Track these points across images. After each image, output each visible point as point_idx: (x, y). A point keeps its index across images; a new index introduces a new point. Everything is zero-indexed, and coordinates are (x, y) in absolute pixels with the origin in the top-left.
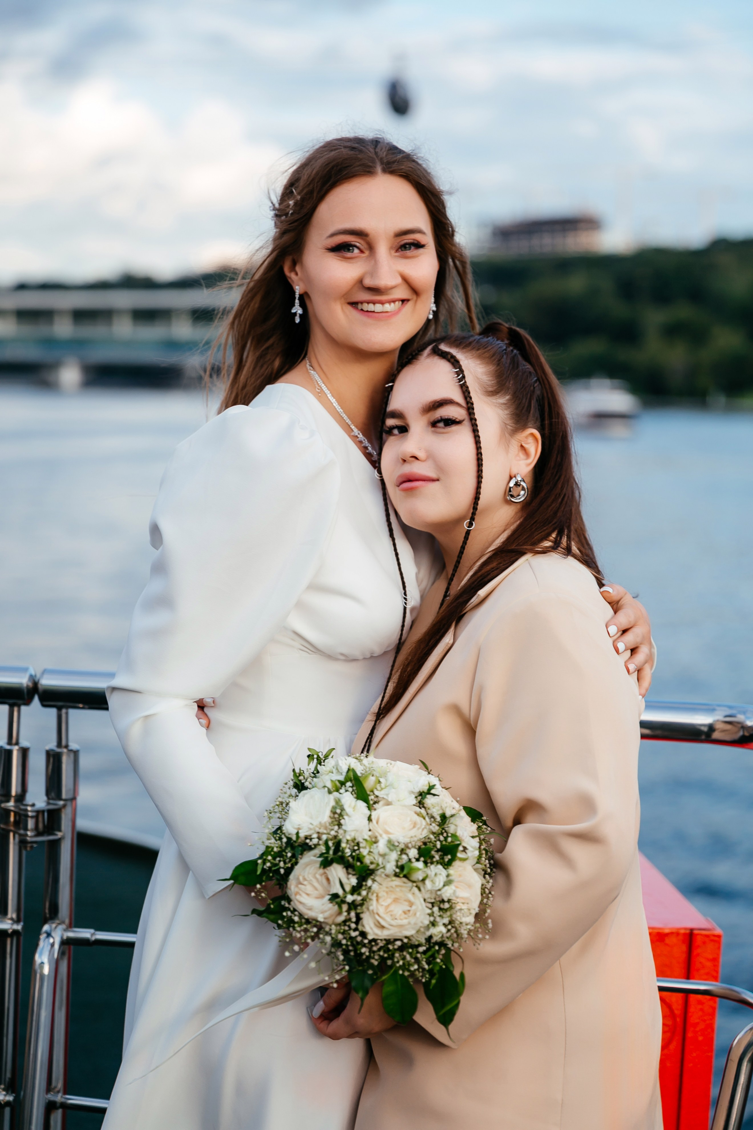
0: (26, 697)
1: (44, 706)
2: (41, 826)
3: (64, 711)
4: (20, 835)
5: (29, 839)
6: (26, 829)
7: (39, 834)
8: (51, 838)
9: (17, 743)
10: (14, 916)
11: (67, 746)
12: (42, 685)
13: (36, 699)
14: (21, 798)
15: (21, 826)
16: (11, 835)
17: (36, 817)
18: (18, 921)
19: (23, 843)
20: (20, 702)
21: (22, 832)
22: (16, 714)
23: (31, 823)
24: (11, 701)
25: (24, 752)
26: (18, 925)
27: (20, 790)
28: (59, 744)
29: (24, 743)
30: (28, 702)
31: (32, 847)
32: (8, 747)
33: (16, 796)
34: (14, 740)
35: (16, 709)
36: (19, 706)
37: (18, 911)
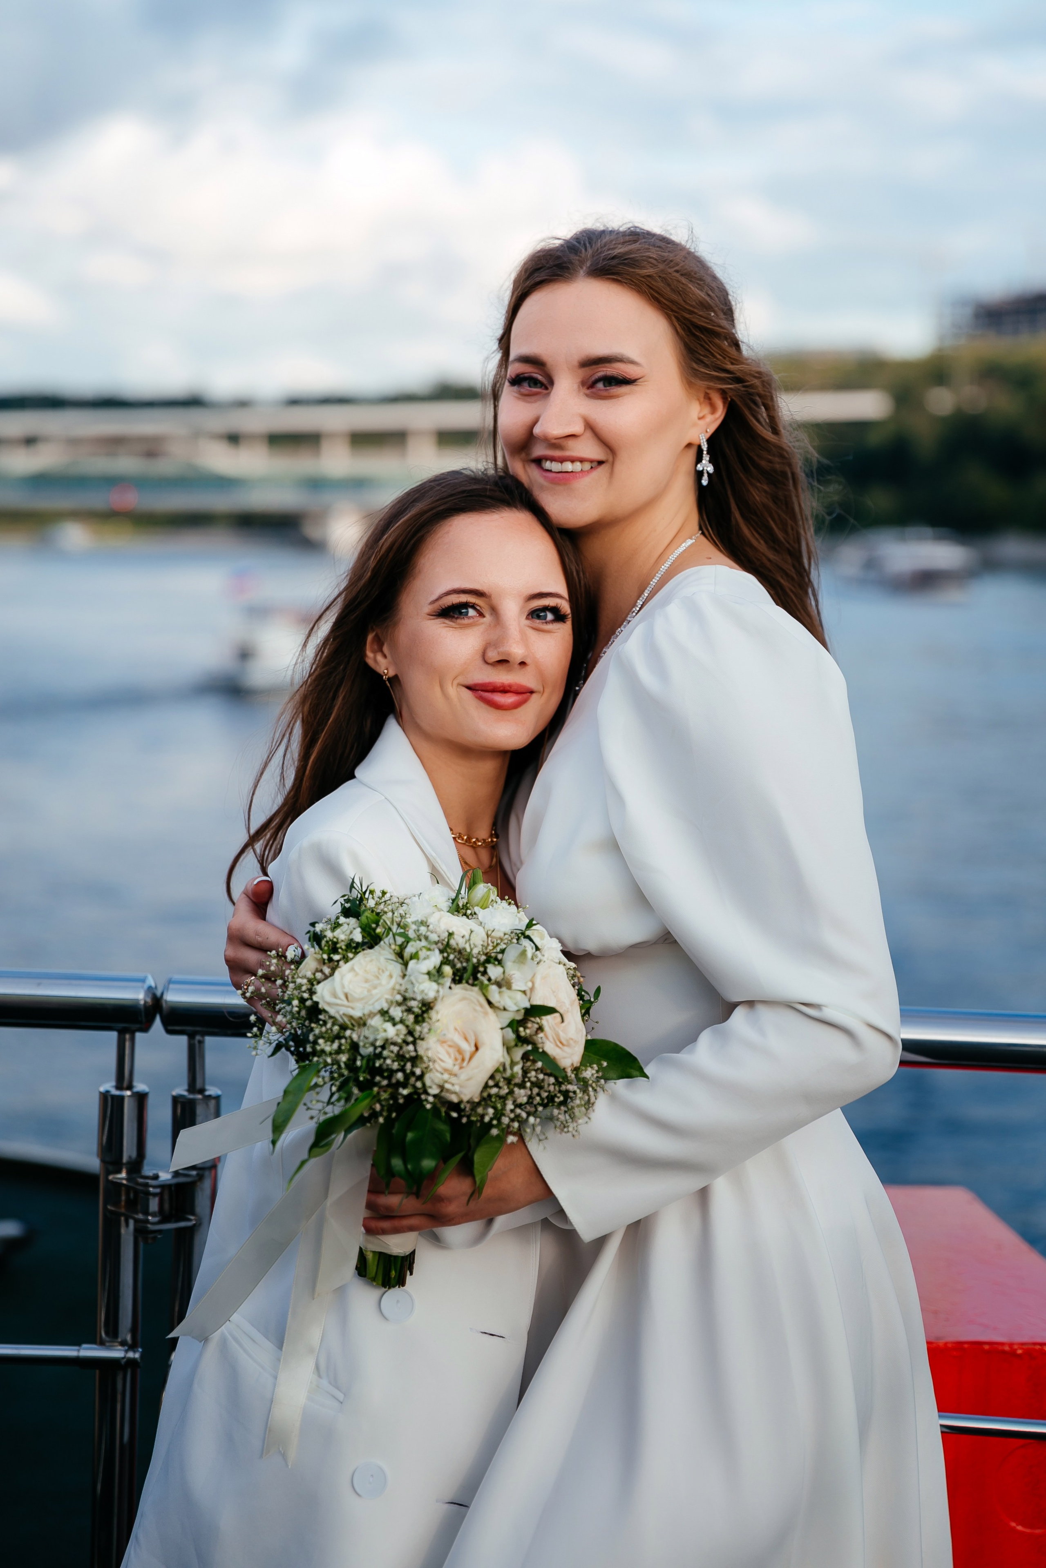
0: (144, 1019)
1: (169, 1032)
2: (167, 1206)
3: (198, 1038)
4: (136, 1221)
5: (151, 1227)
6: (146, 1213)
7: (165, 1220)
8: (182, 1224)
9: (130, 1087)
10: (129, 1338)
11: (202, 1091)
12: (166, 1001)
13: (158, 1022)
14: (136, 1166)
15: (139, 1207)
16: (123, 1219)
17: (161, 1195)
18: (132, 1347)
19: (141, 1232)
20: (134, 1026)
21: (140, 1216)
22: (127, 1044)
23: (154, 1205)
24: (121, 1025)
25: (141, 1099)
26: (135, 1352)
27: (134, 1154)
28: (192, 1087)
29: (140, 1086)
30: (146, 1027)
31: (155, 1238)
32: (117, 1093)
33: (128, 1163)
34: (125, 1084)
35: (127, 1036)
36: (133, 1033)
37: (134, 1330)
